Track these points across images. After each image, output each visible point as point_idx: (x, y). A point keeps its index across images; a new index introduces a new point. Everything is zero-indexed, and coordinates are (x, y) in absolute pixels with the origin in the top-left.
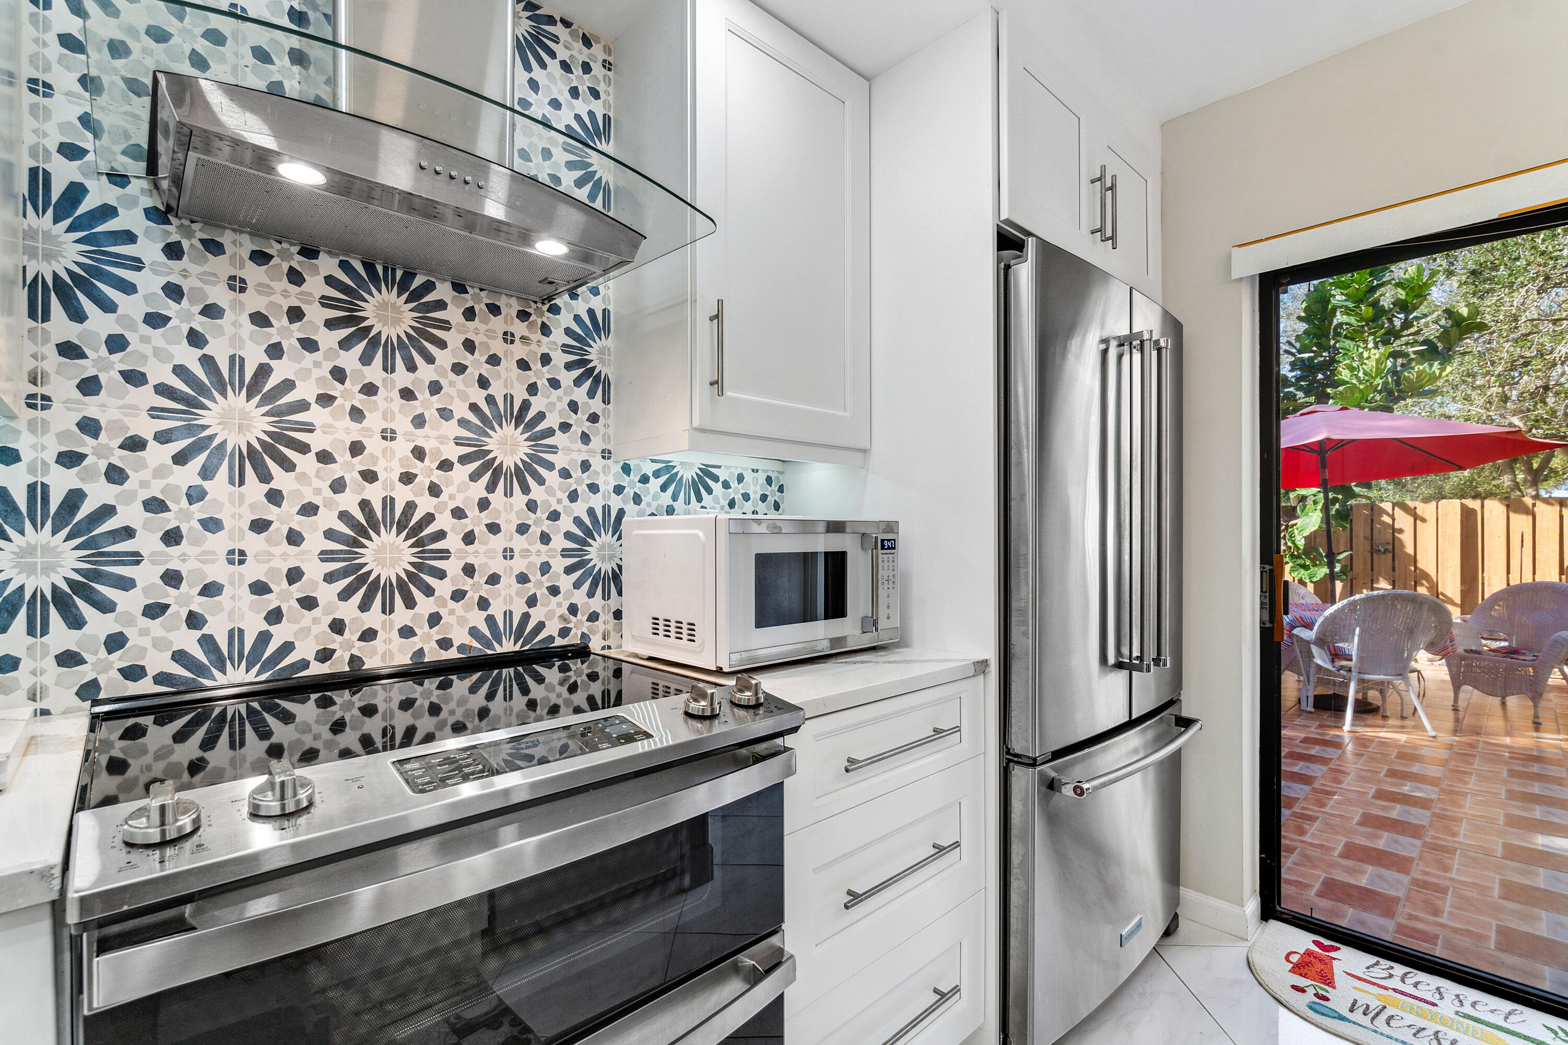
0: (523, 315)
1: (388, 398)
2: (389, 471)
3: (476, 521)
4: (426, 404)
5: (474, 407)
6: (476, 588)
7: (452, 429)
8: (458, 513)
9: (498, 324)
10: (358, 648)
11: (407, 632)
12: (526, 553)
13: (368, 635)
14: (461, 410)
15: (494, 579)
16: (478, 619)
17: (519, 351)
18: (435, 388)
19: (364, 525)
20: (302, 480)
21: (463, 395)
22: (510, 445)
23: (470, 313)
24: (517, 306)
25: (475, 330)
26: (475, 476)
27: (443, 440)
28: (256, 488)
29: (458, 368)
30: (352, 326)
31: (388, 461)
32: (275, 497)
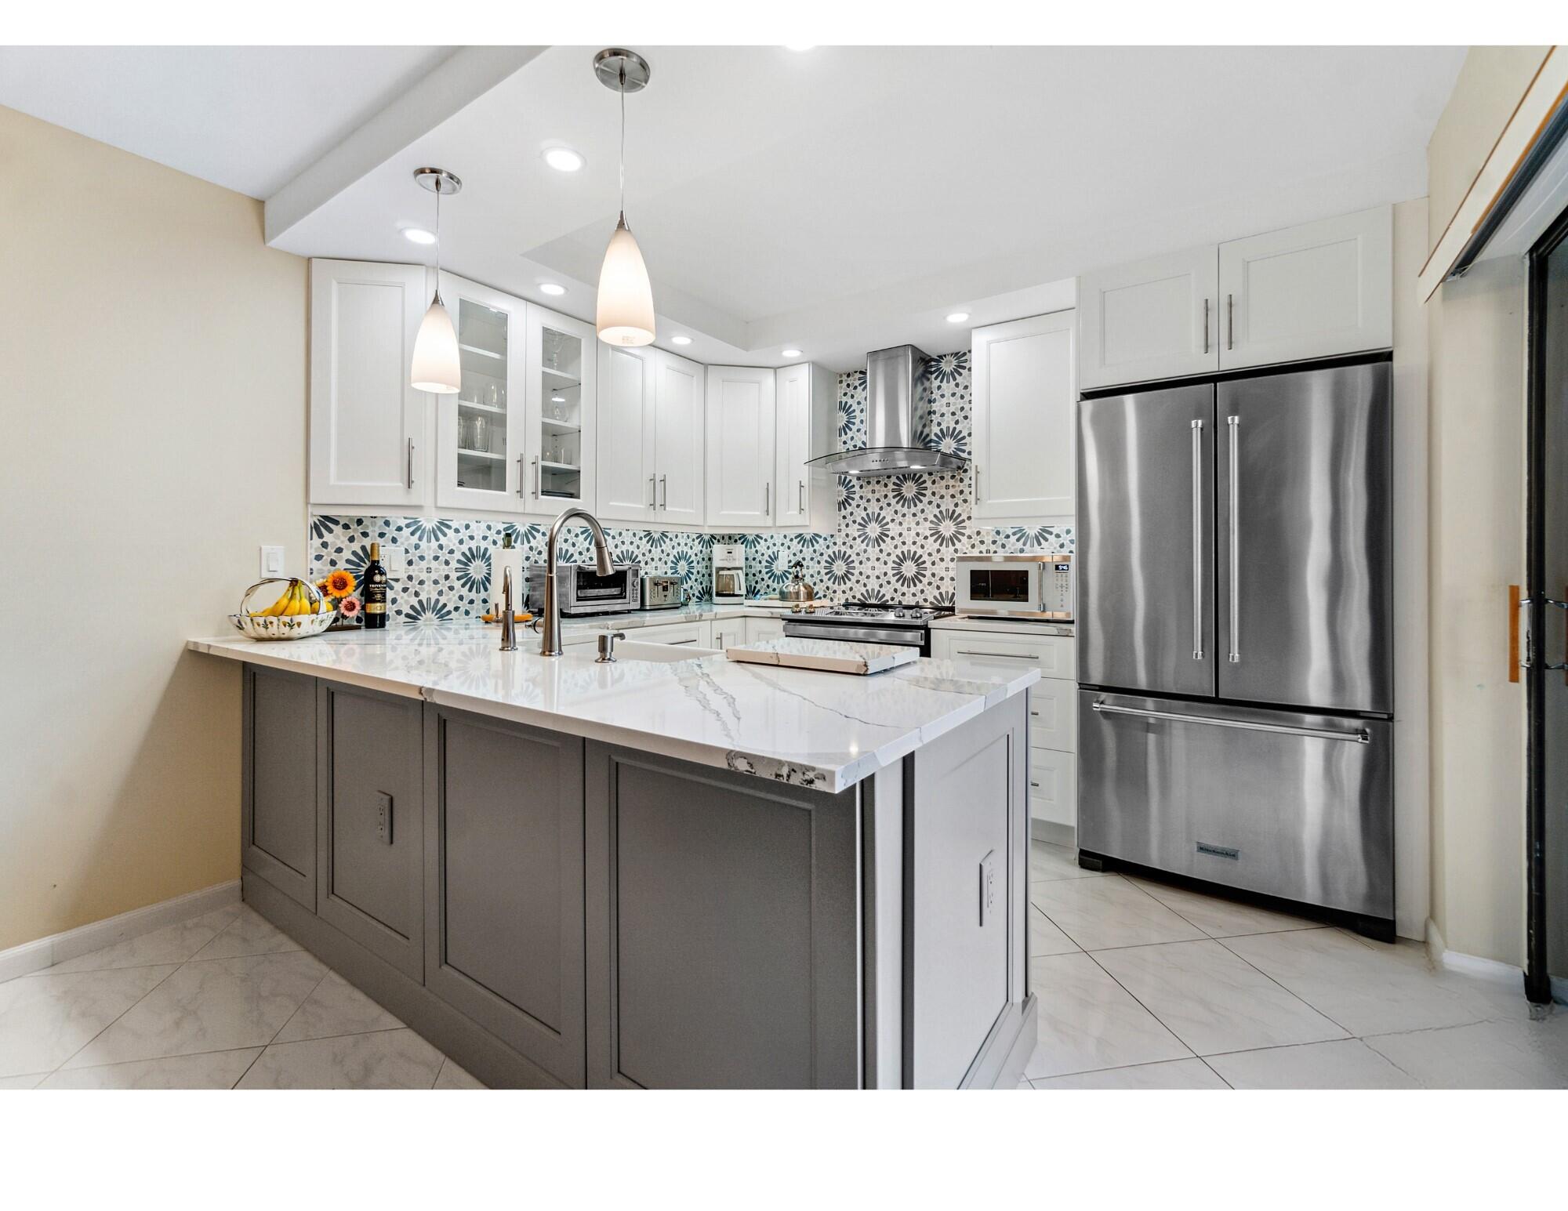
0: (953, 477)
1: (909, 517)
2: (909, 541)
3: (936, 557)
4: (920, 517)
5: (935, 516)
6: (936, 581)
7: (928, 524)
8: (930, 555)
9: (944, 483)
10: (901, 598)
11: (914, 595)
13: (903, 594)
14: (931, 518)
15: (942, 579)
16: (936, 593)
17: (951, 491)
18: (923, 511)
19: (902, 559)
20: (887, 546)
21: (931, 512)
22: (948, 528)
23: (934, 482)
24: (950, 474)
25: (935, 488)
26: (935, 541)
27: (925, 529)
28: (877, 549)
29: (930, 503)
30: (900, 496)
31: (909, 537)
32: (881, 551)
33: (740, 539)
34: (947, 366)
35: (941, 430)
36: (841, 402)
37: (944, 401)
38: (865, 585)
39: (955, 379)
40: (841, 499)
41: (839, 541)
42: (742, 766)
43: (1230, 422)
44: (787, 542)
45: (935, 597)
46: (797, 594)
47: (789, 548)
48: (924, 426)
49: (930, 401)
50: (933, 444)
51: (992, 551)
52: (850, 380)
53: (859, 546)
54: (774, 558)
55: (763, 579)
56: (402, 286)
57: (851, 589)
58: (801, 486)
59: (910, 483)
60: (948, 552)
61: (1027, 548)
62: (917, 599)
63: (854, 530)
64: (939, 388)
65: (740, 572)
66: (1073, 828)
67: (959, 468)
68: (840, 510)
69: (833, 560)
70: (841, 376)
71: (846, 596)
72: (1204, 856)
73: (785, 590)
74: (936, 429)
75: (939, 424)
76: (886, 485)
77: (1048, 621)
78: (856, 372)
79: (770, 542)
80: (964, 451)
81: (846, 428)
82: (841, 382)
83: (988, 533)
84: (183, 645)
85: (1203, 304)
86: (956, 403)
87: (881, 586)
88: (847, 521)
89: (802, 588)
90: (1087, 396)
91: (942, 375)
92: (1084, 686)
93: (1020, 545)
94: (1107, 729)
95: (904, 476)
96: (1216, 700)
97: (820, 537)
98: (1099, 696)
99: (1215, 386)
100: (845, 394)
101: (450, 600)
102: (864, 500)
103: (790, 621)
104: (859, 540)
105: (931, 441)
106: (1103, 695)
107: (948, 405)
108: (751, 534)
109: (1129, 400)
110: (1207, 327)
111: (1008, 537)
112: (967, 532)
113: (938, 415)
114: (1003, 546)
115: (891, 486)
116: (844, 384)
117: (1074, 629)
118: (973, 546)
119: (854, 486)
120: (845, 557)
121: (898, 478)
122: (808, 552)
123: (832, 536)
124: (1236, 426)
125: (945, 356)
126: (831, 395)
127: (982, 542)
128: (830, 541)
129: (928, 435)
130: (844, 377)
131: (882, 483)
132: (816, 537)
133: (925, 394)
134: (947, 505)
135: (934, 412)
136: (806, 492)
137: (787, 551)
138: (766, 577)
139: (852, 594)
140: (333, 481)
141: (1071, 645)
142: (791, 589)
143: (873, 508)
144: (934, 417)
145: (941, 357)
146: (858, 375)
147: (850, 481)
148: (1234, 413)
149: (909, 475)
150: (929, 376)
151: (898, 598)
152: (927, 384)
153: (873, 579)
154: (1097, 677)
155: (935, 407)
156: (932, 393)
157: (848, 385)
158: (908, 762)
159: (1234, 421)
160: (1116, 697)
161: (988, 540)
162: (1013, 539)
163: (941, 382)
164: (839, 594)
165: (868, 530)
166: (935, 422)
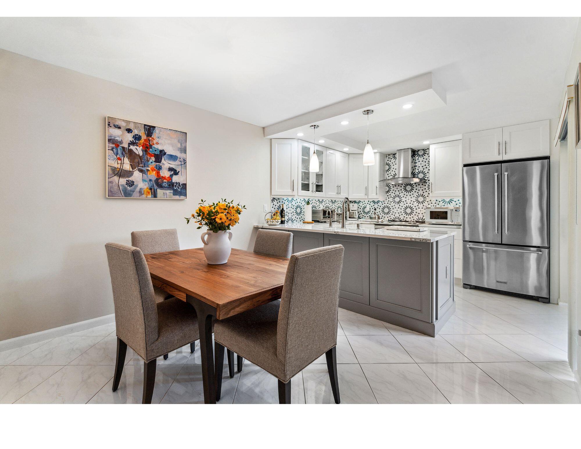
0: (422, 185)
1: (408, 196)
2: (409, 203)
3: (417, 207)
4: (412, 196)
5: (417, 196)
6: (417, 214)
7: (415, 198)
8: (415, 207)
9: (419, 186)
10: (406, 219)
11: (410, 218)
12: (423, 211)
13: (407, 218)
14: (415, 196)
15: (419, 213)
16: (417, 218)
17: (422, 189)
18: (413, 194)
19: (406, 208)
20: (402, 204)
21: (416, 194)
22: (421, 199)
23: (416, 186)
24: (422, 184)
25: (417, 188)
26: (417, 203)
27: (414, 199)
28: (398, 205)
29: (415, 192)
30: (405, 190)
31: (409, 202)
32: (400, 205)
33: (354, 202)
34: (421, 153)
35: (419, 171)
36: (386, 163)
37: (420, 163)
38: (394, 215)
39: (423, 157)
40: (387, 190)
41: (386, 203)
42: (413, 240)
43: (505, 174)
44: (369, 203)
45: (417, 219)
46: (375, 217)
47: (370, 204)
48: (413, 170)
49: (415, 163)
50: (416, 175)
51: (435, 206)
52: (390, 157)
53: (392, 204)
54: (365, 207)
55: (361, 214)
56: (291, 144)
57: (390, 216)
58: (377, 187)
59: (409, 186)
60: (421, 206)
61: (446, 205)
62: (411, 219)
63: (391, 199)
64: (418, 159)
65: (356, 211)
66: (461, 279)
67: (424, 182)
68: (386, 194)
69: (384, 208)
70: (387, 155)
71: (388, 218)
72: (498, 284)
73: (372, 216)
74: (417, 171)
75: (418, 169)
76: (401, 187)
77: (453, 225)
78: (391, 154)
79: (364, 203)
80: (426, 177)
81: (388, 170)
82: (386, 157)
83: (433, 201)
84: (253, 226)
85: (498, 143)
86: (424, 164)
87: (400, 215)
88: (389, 197)
89: (376, 216)
90: (465, 166)
91: (419, 155)
92: (464, 241)
93: (443, 204)
94: (471, 252)
95: (407, 184)
96: (501, 244)
97: (380, 201)
98: (468, 244)
99: (501, 164)
100: (388, 160)
101: (294, 217)
102: (394, 191)
103: (376, 225)
104: (392, 202)
105: (415, 174)
106: (470, 243)
107: (421, 164)
108: (357, 201)
109: (477, 168)
110: (499, 149)
111: (440, 202)
112: (427, 200)
113: (418, 167)
114: (438, 204)
115: (403, 187)
116: (388, 158)
117: (462, 227)
118: (429, 204)
119: (391, 187)
120: (388, 208)
121: (405, 185)
122: (376, 206)
123: (384, 201)
124: (507, 175)
125: (420, 150)
126: (384, 161)
127: (432, 203)
128: (383, 203)
129: (414, 173)
130: (388, 156)
131: (400, 186)
132: (378, 202)
133: (413, 161)
134: (421, 192)
135: (417, 166)
136: (378, 189)
137: (369, 205)
138: (362, 213)
139: (390, 218)
140: (276, 190)
141: (461, 231)
142: (373, 216)
143: (397, 193)
144: (416, 167)
145: (418, 150)
146: (392, 155)
147: (390, 185)
148: (506, 171)
149: (409, 184)
150: (415, 156)
151: (405, 219)
152: (414, 158)
153: (397, 213)
154: (467, 239)
155: (416, 164)
156: (416, 160)
157: (389, 158)
158: (437, 242)
159: (506, 173)
160: (473, 244)
161: (434, 202)
162: (441, 202)
163: (419, 157)
164: (386, 218)
165: (395, 199)
166: (417, 169)
